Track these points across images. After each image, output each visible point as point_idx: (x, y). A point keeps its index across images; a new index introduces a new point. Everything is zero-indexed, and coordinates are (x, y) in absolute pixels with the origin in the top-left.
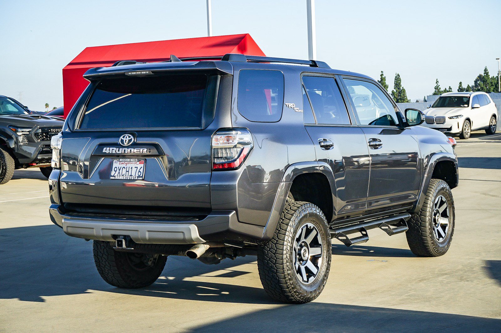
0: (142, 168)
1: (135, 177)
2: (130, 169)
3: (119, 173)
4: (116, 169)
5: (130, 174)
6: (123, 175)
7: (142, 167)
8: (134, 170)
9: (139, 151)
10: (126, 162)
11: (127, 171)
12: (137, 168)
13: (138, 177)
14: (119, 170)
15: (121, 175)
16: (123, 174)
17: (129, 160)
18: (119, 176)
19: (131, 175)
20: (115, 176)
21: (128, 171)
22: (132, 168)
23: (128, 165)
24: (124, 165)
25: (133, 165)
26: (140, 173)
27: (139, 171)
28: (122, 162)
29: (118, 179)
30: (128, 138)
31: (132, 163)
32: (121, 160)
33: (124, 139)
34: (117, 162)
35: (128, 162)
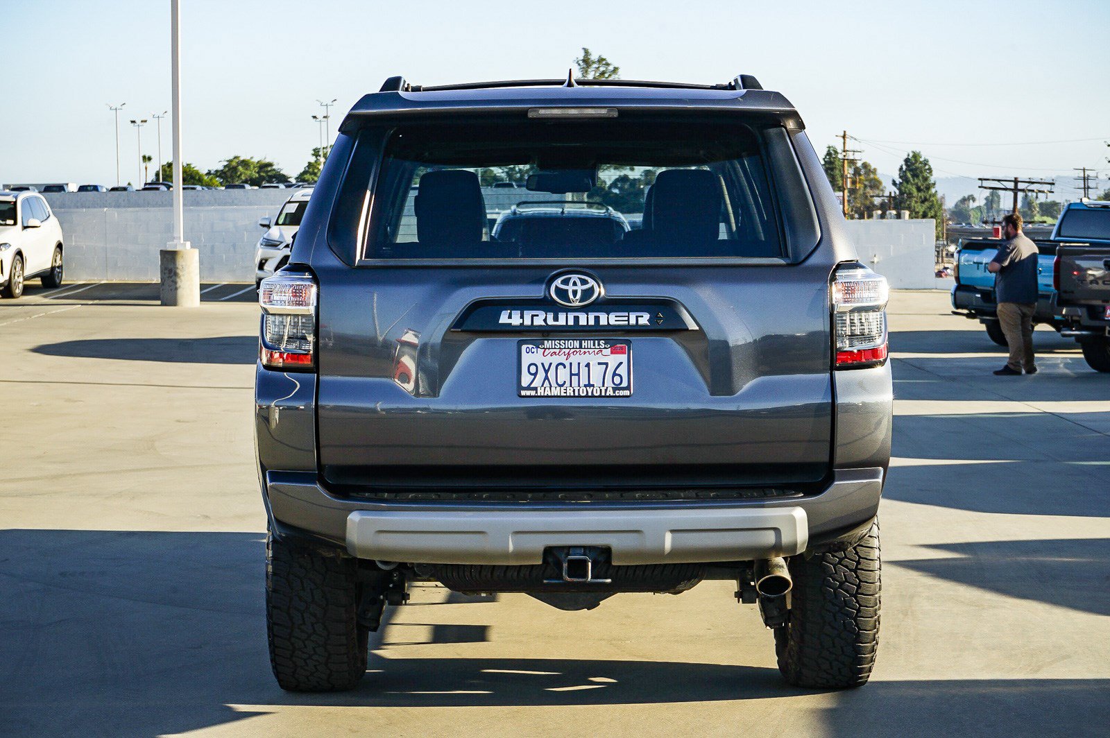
0: (624, 366)
1: (606, 390)
2: (584, 371)
3: (547, 378)
4: (533, 369)
5: (584, 381)
6: (561, 386)
7: (621, 363)
8: (596, 371)
9: (626, 318)
10: (567, 351)
11: (571, 375)
12: (606, 364)
13: (614, 390)
14: (547, 372)
15: (554, 384)
16: (560, 382)
17: (577, 344)
18: (548, 389)
19: (589, 385)
20: (536, 389)
21: (578, 375)
22: (588, 365)
23: (574, 359)
24: (562, 359)
25: (594, 359)
26: (617, 380)
27: (615, 374)
28: (552, 351)
29: (548, 396)
30: (580, 288)
31: (585, 353)
32: (547, 344)
33: (570, 288)
34: (534, 350)
35: (572, 350)
